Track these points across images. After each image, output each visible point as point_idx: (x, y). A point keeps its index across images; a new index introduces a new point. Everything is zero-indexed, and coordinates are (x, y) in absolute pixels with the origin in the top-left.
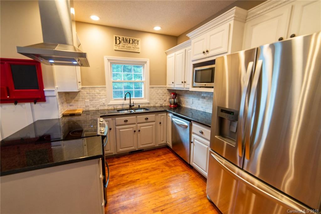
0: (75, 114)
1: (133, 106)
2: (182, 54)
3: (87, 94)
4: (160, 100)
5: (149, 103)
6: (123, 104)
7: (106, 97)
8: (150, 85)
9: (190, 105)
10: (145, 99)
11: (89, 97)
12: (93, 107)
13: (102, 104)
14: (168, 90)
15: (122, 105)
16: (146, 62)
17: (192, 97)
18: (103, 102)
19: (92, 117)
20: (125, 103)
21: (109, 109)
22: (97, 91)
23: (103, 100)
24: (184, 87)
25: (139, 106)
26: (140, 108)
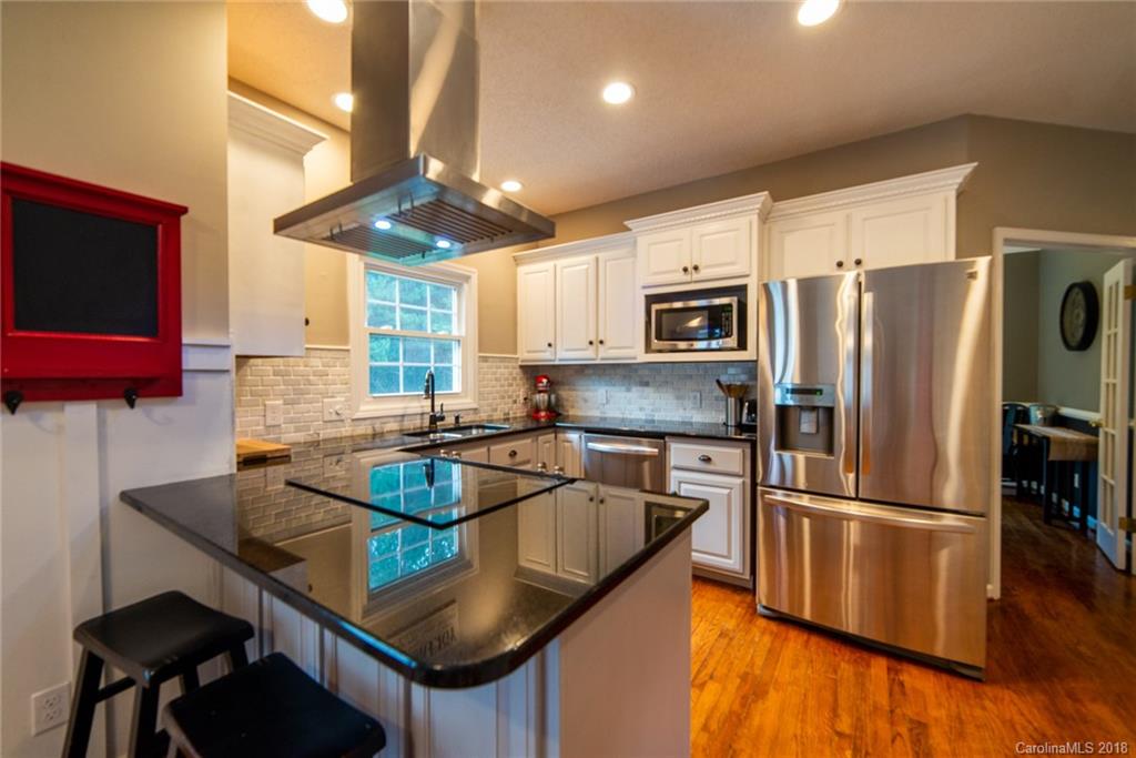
0: (269, 456)
1: (442, 419)
2: (585, 266)
3: (276, 374)
4: (503, 398)
5: (475, 409)
6: (403, 416)
7: (349, 390)
8: (480, 351)
9: (598, 408)
10: (466, 396)
11: (282, 387)
12: (297, 430)
13: (334, 417)
14: (521, 367)
15: (399, 419)
16: (467, 278)
17: (607, 385)
18: (337, 407)
19: (290, 473)
20: (409, 411)
21: (359, 436)
22: (316, 362)
23: (338, 399)
24: (597, 355)
25: (457, 418)
26: (462, 425)
